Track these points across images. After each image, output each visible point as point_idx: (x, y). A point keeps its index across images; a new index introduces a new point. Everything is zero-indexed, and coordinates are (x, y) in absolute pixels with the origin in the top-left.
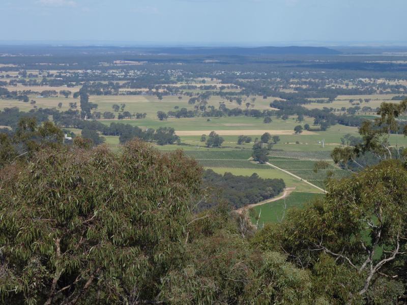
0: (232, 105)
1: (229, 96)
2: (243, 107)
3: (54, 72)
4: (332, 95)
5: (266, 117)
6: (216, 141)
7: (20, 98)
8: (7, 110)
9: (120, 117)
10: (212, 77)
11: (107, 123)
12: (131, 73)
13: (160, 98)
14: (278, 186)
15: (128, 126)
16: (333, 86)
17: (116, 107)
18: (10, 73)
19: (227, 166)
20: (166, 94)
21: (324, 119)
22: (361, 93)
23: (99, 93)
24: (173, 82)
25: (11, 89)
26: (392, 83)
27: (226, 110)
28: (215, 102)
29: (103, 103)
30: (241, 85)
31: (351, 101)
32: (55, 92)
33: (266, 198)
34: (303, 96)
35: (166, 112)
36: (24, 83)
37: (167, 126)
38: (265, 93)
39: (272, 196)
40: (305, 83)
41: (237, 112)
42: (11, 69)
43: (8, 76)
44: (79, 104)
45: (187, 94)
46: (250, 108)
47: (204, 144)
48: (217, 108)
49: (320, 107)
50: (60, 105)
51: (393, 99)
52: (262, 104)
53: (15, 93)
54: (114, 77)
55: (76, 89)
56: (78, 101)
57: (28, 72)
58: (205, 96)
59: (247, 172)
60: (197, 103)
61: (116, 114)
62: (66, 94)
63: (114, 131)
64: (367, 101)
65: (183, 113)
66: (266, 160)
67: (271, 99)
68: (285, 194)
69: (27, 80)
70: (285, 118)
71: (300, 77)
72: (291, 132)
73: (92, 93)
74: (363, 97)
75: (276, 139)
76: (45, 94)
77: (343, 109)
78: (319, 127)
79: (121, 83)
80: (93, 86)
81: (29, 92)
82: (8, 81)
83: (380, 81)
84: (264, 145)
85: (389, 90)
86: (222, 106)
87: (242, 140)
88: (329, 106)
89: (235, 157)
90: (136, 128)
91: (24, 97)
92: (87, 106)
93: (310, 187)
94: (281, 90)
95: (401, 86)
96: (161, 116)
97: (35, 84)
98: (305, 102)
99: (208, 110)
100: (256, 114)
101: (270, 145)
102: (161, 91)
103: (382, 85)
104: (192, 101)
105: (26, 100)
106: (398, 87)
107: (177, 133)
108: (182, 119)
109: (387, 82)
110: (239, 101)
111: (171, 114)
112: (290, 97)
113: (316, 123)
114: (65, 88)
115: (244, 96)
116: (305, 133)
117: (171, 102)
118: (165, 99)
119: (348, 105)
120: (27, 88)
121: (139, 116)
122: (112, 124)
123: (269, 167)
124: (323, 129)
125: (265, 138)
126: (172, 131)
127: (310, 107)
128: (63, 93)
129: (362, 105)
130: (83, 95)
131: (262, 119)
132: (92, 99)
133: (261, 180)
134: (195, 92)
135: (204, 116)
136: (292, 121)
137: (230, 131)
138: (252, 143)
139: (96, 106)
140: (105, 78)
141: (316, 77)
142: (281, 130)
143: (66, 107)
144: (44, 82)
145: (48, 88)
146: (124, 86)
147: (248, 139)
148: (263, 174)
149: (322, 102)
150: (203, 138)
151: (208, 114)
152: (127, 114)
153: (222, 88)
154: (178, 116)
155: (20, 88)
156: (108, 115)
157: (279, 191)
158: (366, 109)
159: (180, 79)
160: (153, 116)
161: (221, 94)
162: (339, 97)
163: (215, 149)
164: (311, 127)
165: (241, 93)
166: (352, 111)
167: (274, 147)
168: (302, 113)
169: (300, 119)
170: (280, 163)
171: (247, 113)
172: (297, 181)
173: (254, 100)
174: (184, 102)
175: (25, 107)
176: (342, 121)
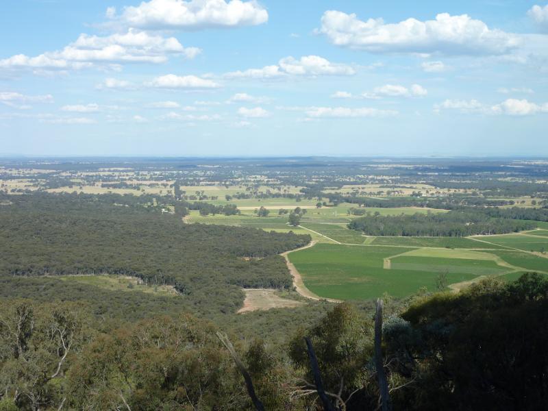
0: (275, 191)
1: (273, 186)
2: (282, 192)
3: (158, 173)
4: (340, 185)
5: (298, 198)
6: (264, 213)
7: (135, 188)
8: (125, 195)
9: (201, 199)
10: (261, 175)
11: (192, 202)
12: (208, 173)
13: (227, 187)
14: (307, 239)
15: (206, 204)
16: (341, 179)
17: (198, 193)
18: (129, 173)
19: (273, 228)
20: (231, 185)
21: (336, 200)
22: (359, 184)
23: (187, 185)
24: (236, 178)
25: (129, 183)
26: (379, 178)
27: (270, 194)
28: (263, 189)
29: (189, 190)
30: (280, 179)
31: (353, 188)
32: (157, 184)
33: (299, 246)
34: (322, 186)
35: (231, 195)
36: (138, 180)
37: (232, 204)
38: (296, 184)
39: (303, 245)
40: (322, 178)
41: (278, 196)
42: (130, 171)
43: (127, 175)
44: (173, 192)
45: (245, 185)
46: (287, 193)
47: (256, 214)
48: (265, 193)
49: (333, 192)
50: (161, 192)
51: (380, 187)
52: (295, 190)
53: (131, 185)
54: (197, 175)
55: (172, 183)
56: (173, 190)
57: (141, 173)
58: (257, 186)
59: (287, 231)
60: (251, 190)
61: (198, 197)
62: (165, 185)
63: (197, 207)
64: (363, 188)
65: (243, 196)
66: (298, 224)
67: (300, 188)
68: (312, 244)
69: (140, 177)
70: (310, 199)
71: (319, 175)
72: (315, 207)
73: (182, 185)
74: (361, 186)
75: (305, 211)
76: (151, 185)
77: (348, 193)
78: (332, 204)
79: (201, 179)
80: (184, 180)
81: (141, 184)
82: (127, 178)
83: (371, 177)
84: (297, 215)
85: (377, 182)
86: (268, 191)
87: (281, 212)
88: (338, 191)
89: (277, 222)
90: (211, 205)
91: (137, 187)
92: (178, 192)
93: (328, 240)
94: (307, 182)
95: (385, 180)
96: (228, 198)
97: (145, 180)
98: (323, 189)
99: (259, 194)
100: (291, 196)
101: (301, 215)
102: (227, 183)
103: (371, 179)
104: (248, 189)
105: (139, 189)
106: (382, 180)
107: (238, 208)
108: (241, 200)
109: (375, 177)
110: (279, 189)
111: (234, 196)
112: (312, 186)
113: (330, 202)
114: (164, 182)
115: (283, 186)
116: (323, 207)
117: (235, 190)
118: (231, 188)
119: (351, 191)
120: (140, 182)
121: (213, 198)
122: (195, 202)
123: (300, 228)
124: (335, 205)
125: (297, 210)
126: (235, 207)
127: (326, 192)
128: (163, 185)
129: (360, 191)
130: (176, 186)
131: (294, 200)
132: (182, 188)
133: (295, 235)
134: (250, 184)
135: (256, 198)
136: (315, 200)
137: (273, 207)
138: (289, 214)
139: (184, 192)
140: (191, 176)
141: (330, 174)
142: (309, 206)
143: (165, 193)
144: (151, 179)
145: (154, 182)
146: (203, 181)
147: (286, 212)
148: (296, 232)
149: (333, 189)
150: (256, 211)
151: (259, 197)
152: (205, 197)
153: (268, 181)
154: (239, 198)
155: (135, 182)
156: (192, 198)
157: (308, 243)
158: (363, 193)
159: (240, 176)
160: (222, 198)
161: (267, 185)
162: (345, 186)
163: (264, 218)
164: (328, 204)
165: (281, 184)
166: (354, 194)
167: (303, 216)
168: (320, 196)
169: (320, 199)
170: (308, 226)
171: (284, 196)
172: (318, 236)
173: (289, 188)
174: (243, 190)
175: (137, 193)
176: (348, 200)
